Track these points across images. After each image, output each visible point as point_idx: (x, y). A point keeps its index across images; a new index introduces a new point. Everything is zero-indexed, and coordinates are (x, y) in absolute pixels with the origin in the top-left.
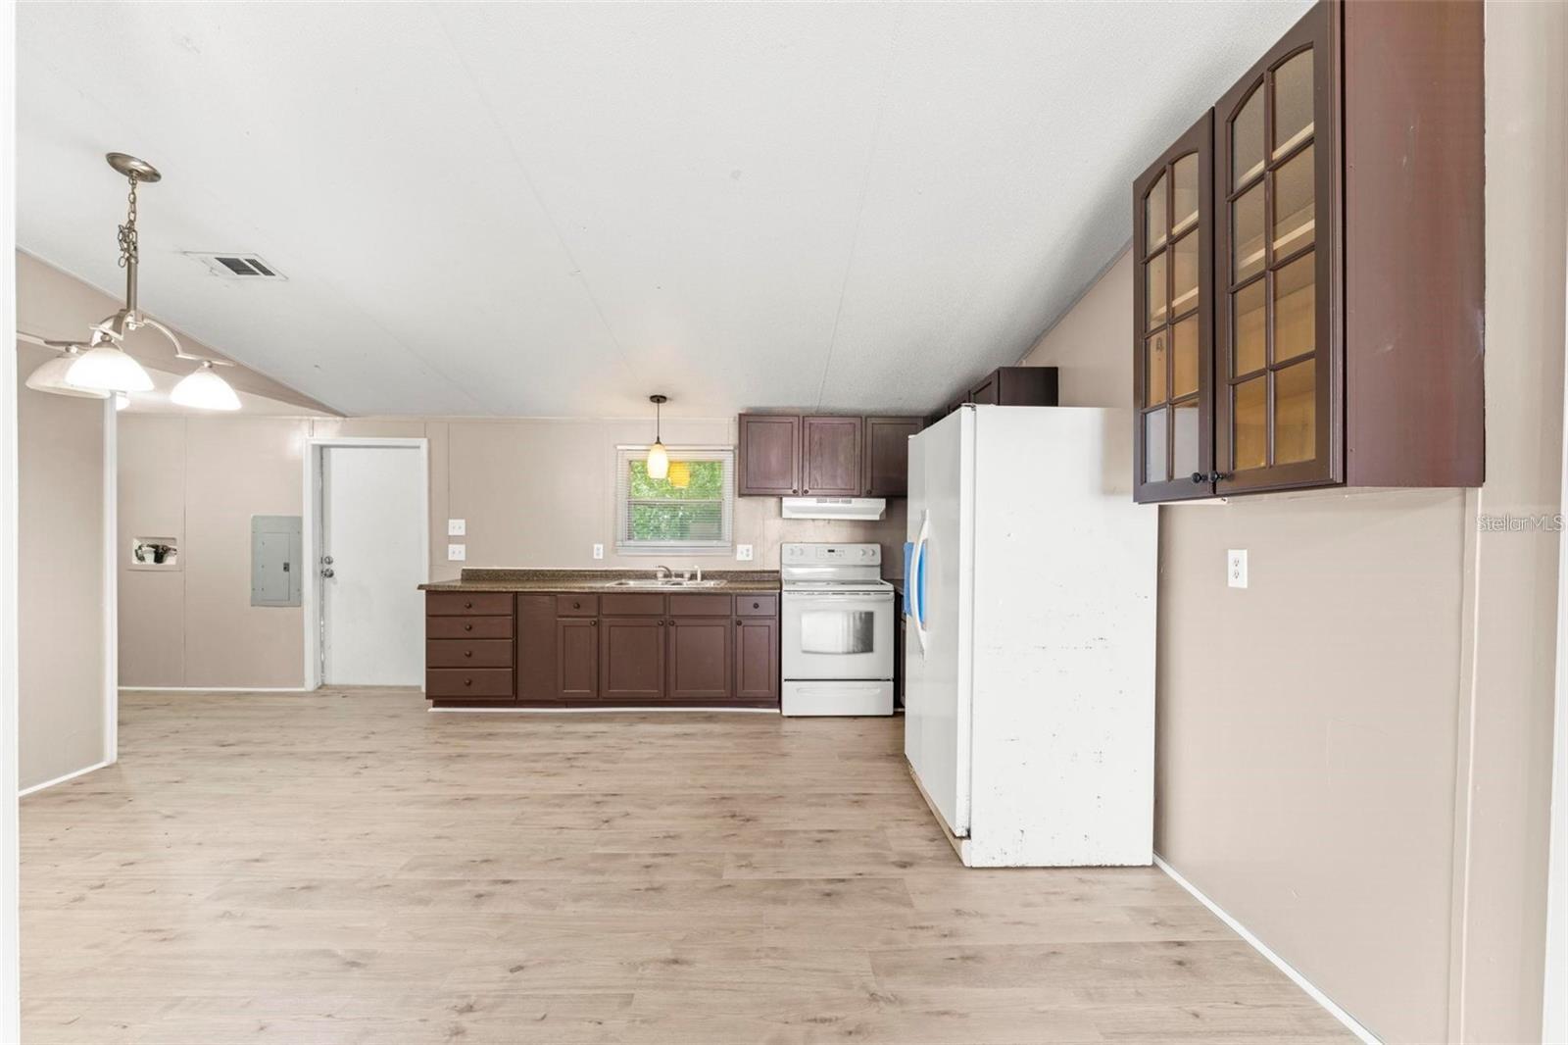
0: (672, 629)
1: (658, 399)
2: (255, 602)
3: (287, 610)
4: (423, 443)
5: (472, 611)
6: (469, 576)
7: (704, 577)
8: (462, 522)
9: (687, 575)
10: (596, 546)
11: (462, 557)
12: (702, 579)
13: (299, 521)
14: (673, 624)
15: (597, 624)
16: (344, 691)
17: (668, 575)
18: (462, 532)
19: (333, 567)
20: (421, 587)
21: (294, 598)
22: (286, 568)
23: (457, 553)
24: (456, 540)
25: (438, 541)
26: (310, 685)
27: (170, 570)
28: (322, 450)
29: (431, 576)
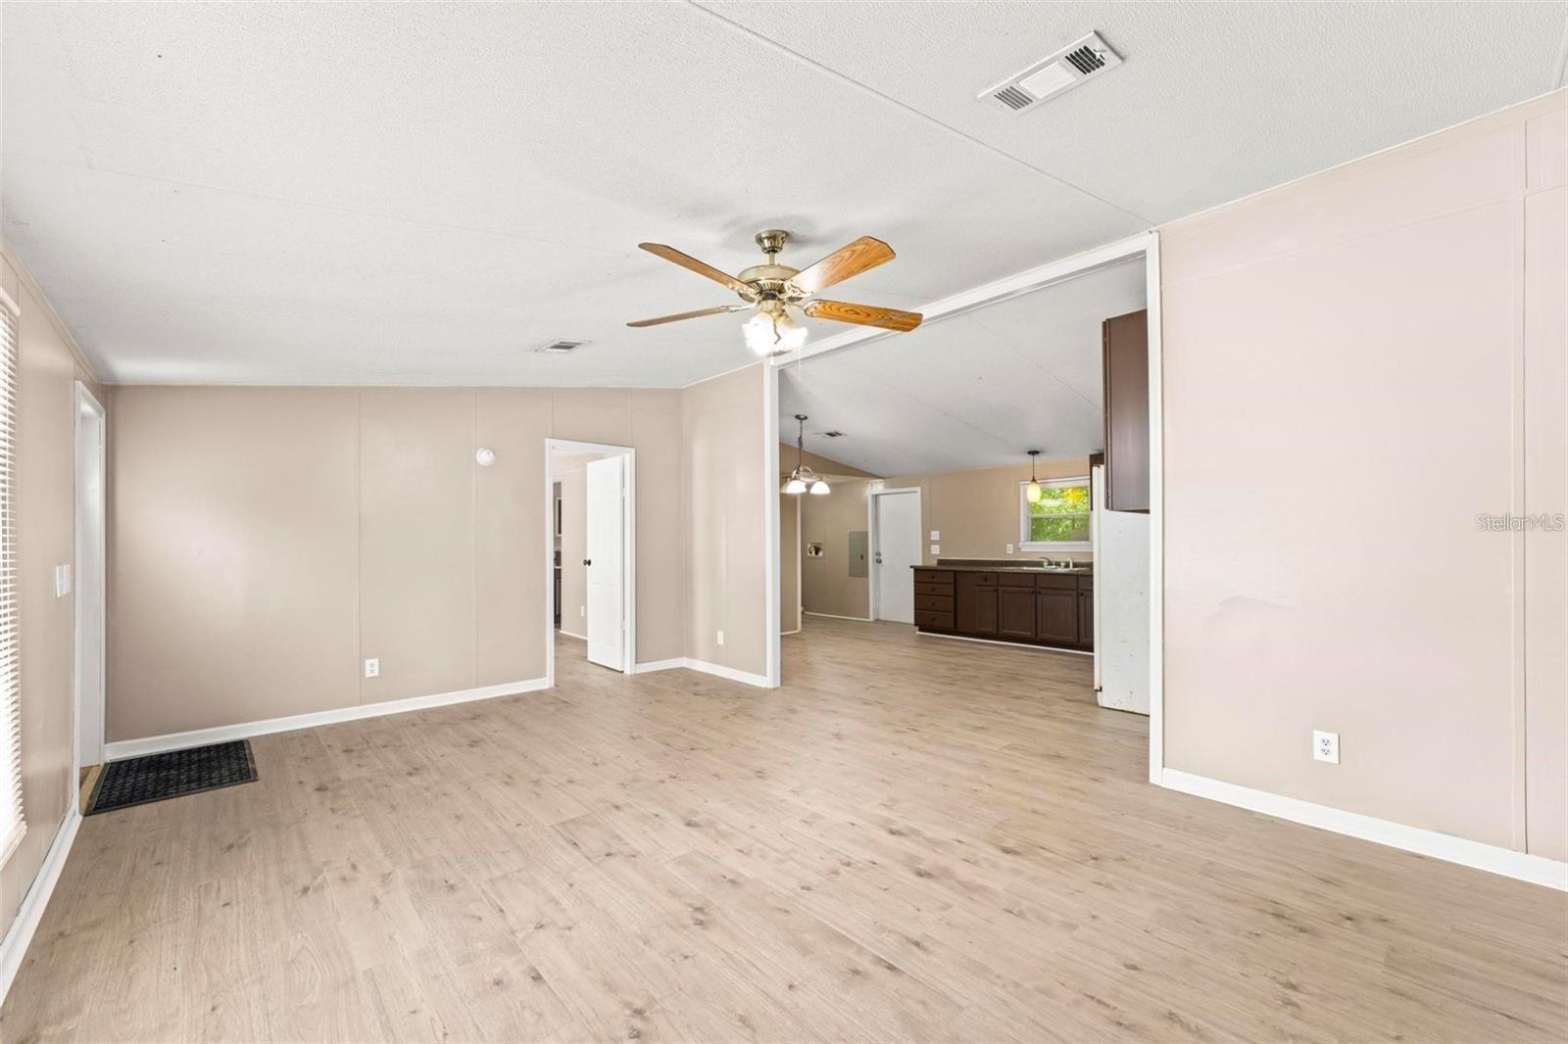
0: (1039, 596)
1: (1034, 453)
2: (850, 575)
3: (863, 579)
4: (918, 489)
5: (934, 580)
6: (941, 562)
7: (1075, 565)
8: (937, 533)
9: (1063, 564)
10: (1008, 545)
11: (938, 552)
12: (1074, 566)
13: (866, 533)
14: (1040, 593)
15: (996, 591)
16: (885, 622)
17: (1050, 564)
18: (938, 538)
19: (881, 558)
20: (911, 567)
21: (864, 573)
22: (862, 558)
23: (935, 550)
24: (935, 542)
25: (927, 543)
26: (871, 619)
27: (820, 558)
28: (876, 497)
29: (923, 562)
